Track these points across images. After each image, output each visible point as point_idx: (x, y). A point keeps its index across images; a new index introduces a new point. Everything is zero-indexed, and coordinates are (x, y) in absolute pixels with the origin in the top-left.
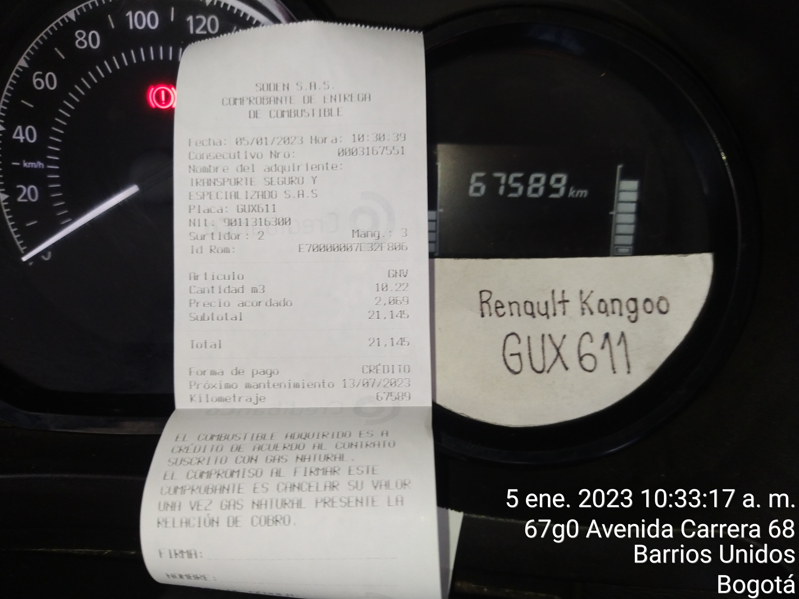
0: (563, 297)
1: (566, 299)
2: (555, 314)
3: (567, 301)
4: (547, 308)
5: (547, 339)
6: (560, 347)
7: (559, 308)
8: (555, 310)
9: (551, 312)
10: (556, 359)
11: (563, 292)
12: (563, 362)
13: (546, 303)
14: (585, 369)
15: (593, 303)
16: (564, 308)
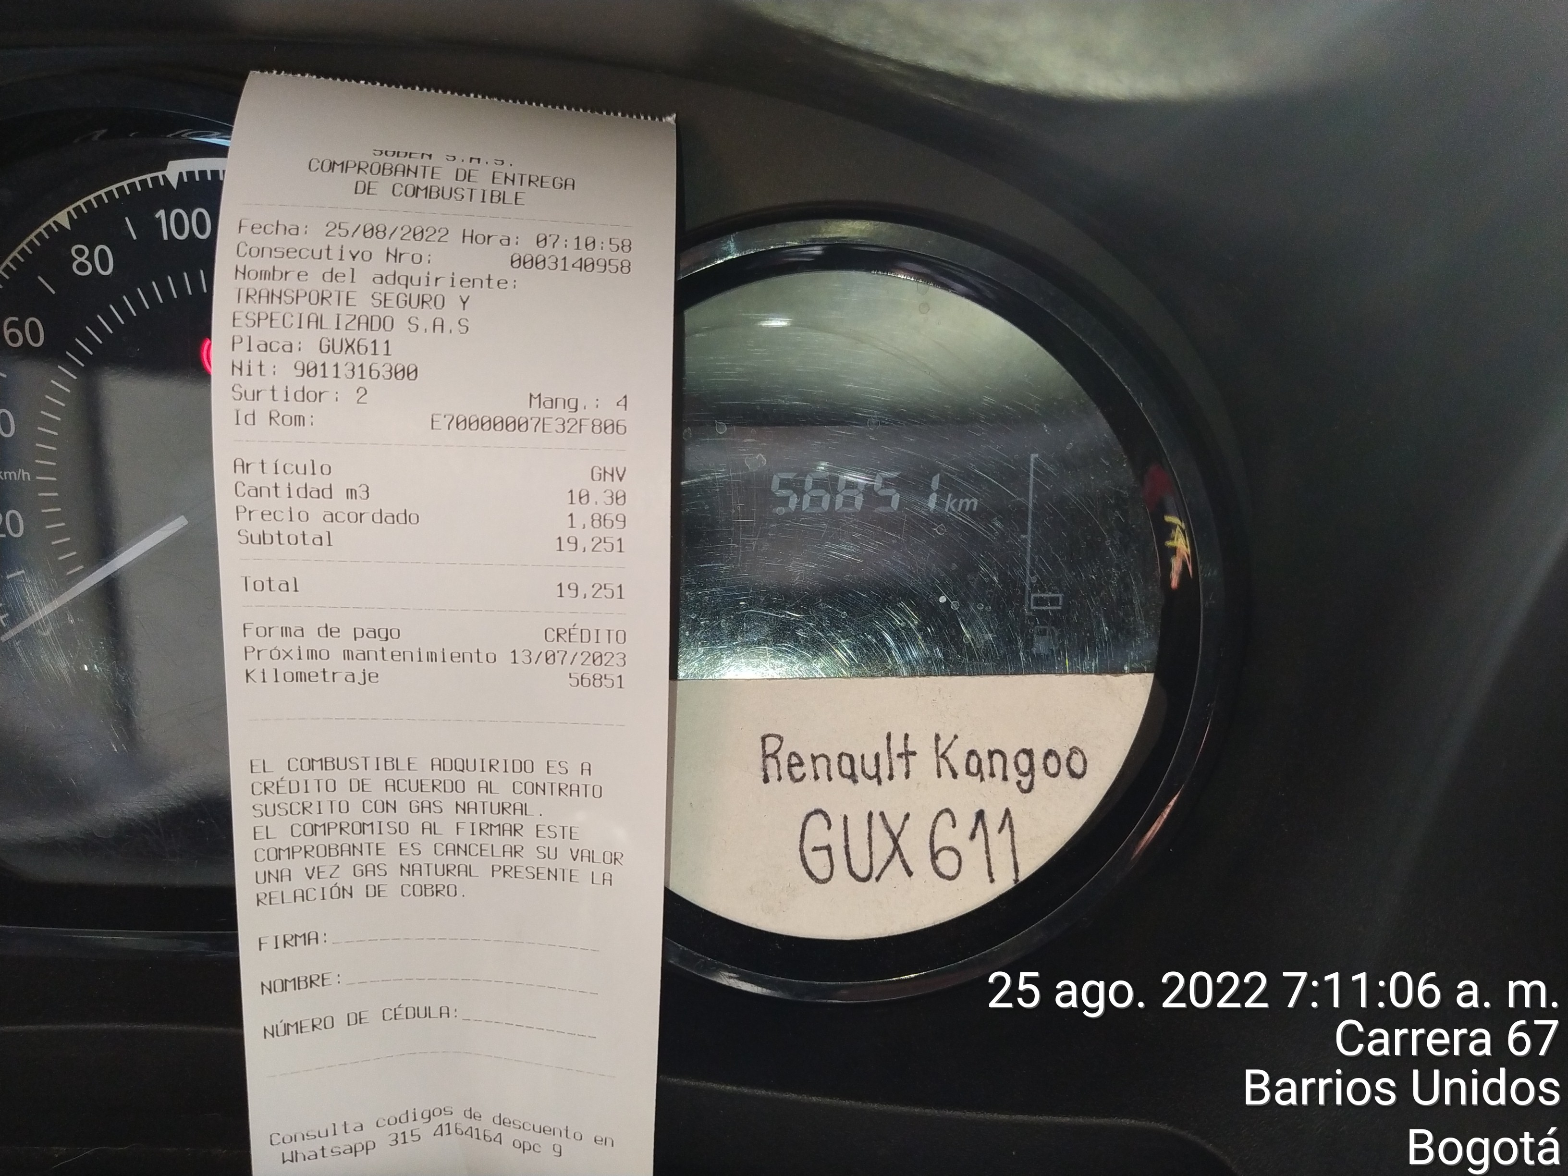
0: (906, 746)
1: (910, 749)
2: (891, 777)
3: (914, 753)
4: (878, 766)
5: (877, 820)
6: (899, 835)
7: (899, 766)
8: (891, 769)
9: (884, 773)
10: (892, 856)
11: (906, 736)
12: (904, 862)
13: (877, 757)
14: (941, 875)
15: (958, 758)
16: (907, 764)
